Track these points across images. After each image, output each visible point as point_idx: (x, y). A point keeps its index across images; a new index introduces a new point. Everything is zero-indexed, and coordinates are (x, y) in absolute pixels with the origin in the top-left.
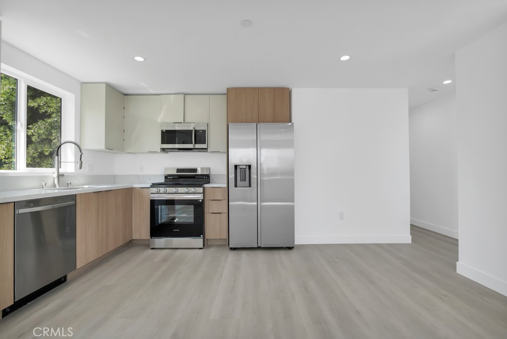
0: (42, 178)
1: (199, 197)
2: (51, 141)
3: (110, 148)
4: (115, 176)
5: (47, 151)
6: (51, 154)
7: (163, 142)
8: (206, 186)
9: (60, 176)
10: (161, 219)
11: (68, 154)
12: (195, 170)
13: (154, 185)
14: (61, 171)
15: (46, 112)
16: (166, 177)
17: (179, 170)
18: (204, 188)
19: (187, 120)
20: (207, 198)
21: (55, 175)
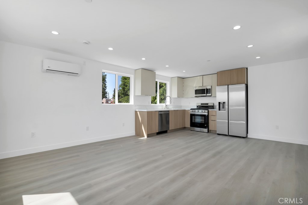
0: (162, 106)
1: (206, 114)
2: (164, 94)
3: (178, 97)
4: (181, 106)
5: (163, 97)
6: (164, 98)
7: (196, 94)
8: (209, 110)
9: (166, 106)
10: (194, 121)
11: (168, 99)
12: (207, 104)
13: (191, 109)
14: (166, 104)
15: (162, 85)
16: (197, 106)
17: (202, 104)
18: (208, 111)
19: (204, 85)
20: (210, 114)
21: (165, 105)
